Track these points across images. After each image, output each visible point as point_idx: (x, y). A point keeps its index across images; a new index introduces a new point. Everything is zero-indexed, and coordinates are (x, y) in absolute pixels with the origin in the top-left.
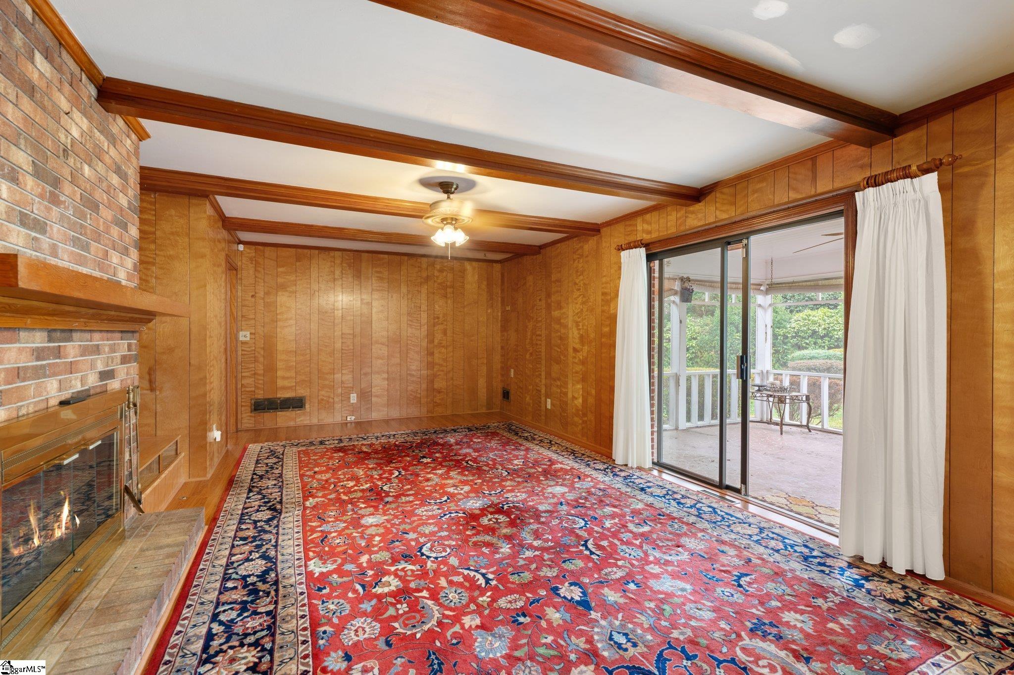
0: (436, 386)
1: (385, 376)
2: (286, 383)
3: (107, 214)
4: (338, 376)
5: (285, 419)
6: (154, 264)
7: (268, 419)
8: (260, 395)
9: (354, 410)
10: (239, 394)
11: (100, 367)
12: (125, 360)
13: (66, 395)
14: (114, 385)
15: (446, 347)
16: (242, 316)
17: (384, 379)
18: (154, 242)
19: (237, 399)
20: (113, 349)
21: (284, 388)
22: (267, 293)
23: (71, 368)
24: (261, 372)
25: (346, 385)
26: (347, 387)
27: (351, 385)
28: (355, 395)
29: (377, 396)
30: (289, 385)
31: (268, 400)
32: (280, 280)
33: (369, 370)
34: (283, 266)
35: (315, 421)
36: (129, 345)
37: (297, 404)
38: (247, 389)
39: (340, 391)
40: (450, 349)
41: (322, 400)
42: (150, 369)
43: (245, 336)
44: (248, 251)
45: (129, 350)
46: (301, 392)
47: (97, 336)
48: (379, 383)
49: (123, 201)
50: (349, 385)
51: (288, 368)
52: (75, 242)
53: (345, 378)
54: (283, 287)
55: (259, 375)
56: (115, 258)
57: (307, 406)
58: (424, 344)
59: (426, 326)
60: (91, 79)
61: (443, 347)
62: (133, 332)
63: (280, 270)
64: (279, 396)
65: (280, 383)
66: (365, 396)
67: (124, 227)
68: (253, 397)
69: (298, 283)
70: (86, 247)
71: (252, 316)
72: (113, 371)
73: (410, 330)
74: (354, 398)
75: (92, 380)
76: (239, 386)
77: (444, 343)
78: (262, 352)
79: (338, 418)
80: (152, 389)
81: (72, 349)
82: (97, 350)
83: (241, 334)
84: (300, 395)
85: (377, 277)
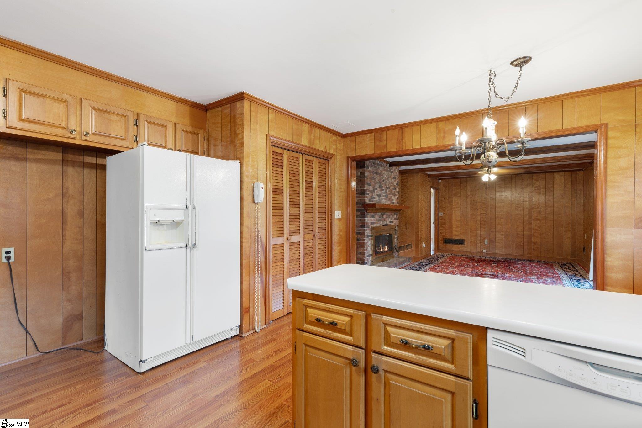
0: (533, 241)
1: (503, 233)
2: (456, 233)
3: (391, 188)
4: (479, 232)
5: (456, 247)
6: (407, 194)
7: (449, 246)
8: (447, 237)
9: (486, 247)
10: (439, 236)
11: (390, 220)
12: (395, 219)
13: (384, 224)
14: (393, 224)
15: (541, 220)
16: (441, 207)
17: (502, 235)
18: (407, 187)
19: (438, 238)
20: (392, 217)
21: (456, 235)
22: (449, 197)
23: (384, 220)
24: (447, 228)
25: (482, 236)
26: (483, 237)
27: (485, 236)
28: (487, 241)
29: (498, 243)
30: (458, 234)
31: (450, 239)
32: (454, 192)
33: (494, 230)
34: (455, 186)
35: (468, 250)
36: (396, 216)
37: (461, 242)
38: (442, 234)
39: (479, 238)
40: (544, 221)
41: (472, 241)
42: (406, 223)
43: (441, 214)
44: (442, 182)
45: (396, 217)
46: (462, 237)
47: (389, 214)
48: (499, 237)
49: (395, 184)
50: (484, 236)
51: (457, 227)
52: (385, 196)
53: (483, 233)
54: (455, 195)
55: (446, 229)
56: (393, 197)
57: (465, 243)
58: (526, 218)
59: (527, 210)
60: (388, 163)
61: (538, 220)
62: (397, 213)
63: (454, 188)
64: (454, 238)
65: (454, 233)
66: (492, 241)
67: (395, 189)
68: (444, 237)
69: (461, 192)
70: (387, 197)
71: (444, 207)
72: (392, 221)
73: (516, 212)
74: (486, 242)
75: (388, 222)
76: (439, 233)
77: (539, 218)
78: (447, 221)
79: (479, 250)
80: (406, 229)
81: (385, 216)
82: (389, 217)
83: (440, 213)
84: (462, 238)
85: (499, 187)
